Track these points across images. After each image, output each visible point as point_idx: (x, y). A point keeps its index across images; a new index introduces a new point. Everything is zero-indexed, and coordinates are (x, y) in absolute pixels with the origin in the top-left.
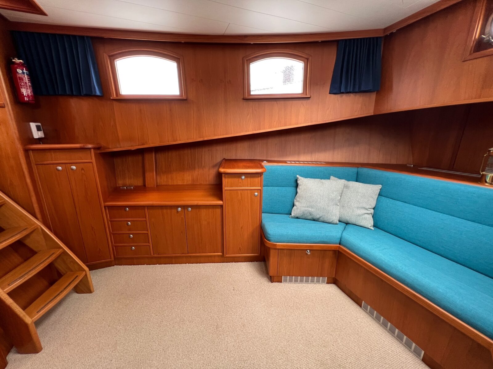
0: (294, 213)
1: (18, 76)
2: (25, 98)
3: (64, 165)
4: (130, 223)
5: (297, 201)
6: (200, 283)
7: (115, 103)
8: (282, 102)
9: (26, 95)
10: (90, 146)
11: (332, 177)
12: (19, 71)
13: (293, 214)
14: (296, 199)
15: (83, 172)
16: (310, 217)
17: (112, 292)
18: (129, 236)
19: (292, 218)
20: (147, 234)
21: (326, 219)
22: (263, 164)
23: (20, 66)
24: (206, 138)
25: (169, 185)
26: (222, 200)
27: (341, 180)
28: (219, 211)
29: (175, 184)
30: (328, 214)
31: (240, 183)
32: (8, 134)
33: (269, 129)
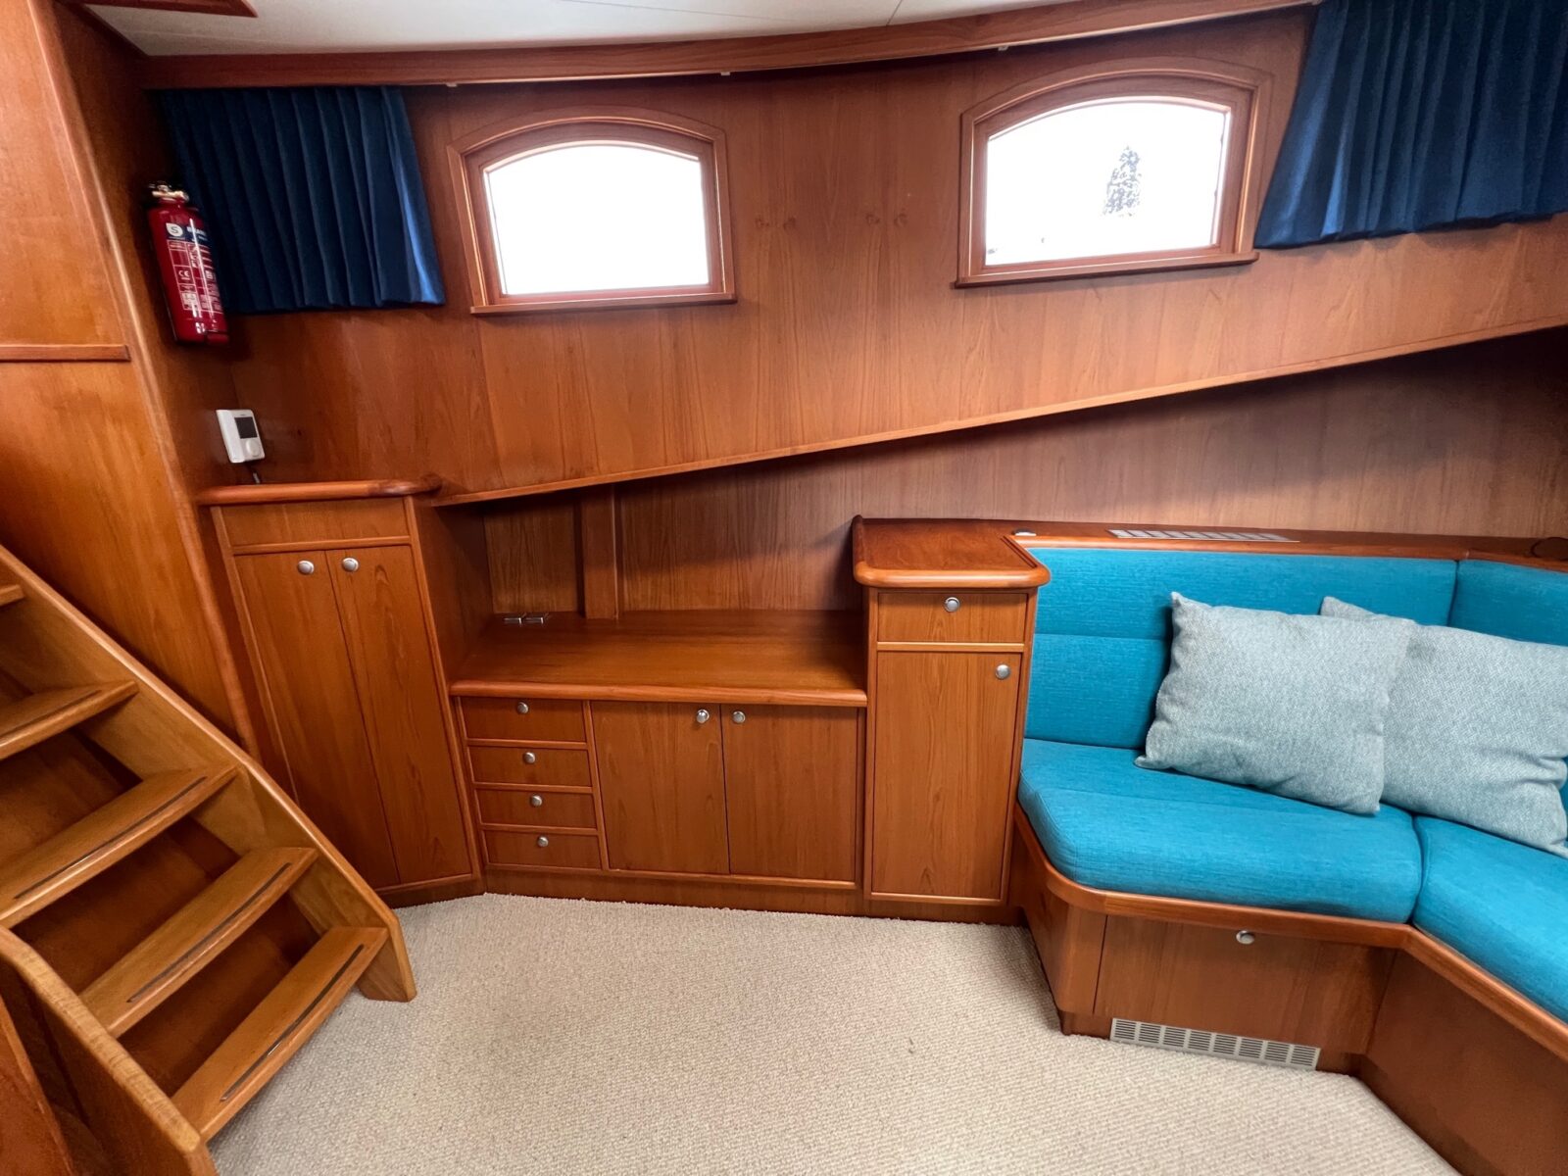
0: (1160, 751)
1: (171, 247)
2: (197, 325)
3: (320, 554)
4: (531, 755)
5: (1173, 701)
6: (778, 1000)
7: (484, 326)
8: (1120, 290)
9: (200, 316)
10: (402, 487)
11: (1330, 602)
12: (174, 230)
13: (1152, 754)
14: (1165, 692)
15: (380, 576)
16: (1239, 774)
17: (474, 1005)
18: (531, 800)
19: (1149, 767)
20: (589, 797)
21: (1316, 791)
22: (1020, 542)
23: (178, 210)
24: (801, 447)
25: (661, 612)
26: (862, 686)
27: (1393, 618)
28: (848, 727)
29: (683, 608)
30: (1331, 769)
31: (940, 624)
32: (142, 454)
33: (1056, 402)
